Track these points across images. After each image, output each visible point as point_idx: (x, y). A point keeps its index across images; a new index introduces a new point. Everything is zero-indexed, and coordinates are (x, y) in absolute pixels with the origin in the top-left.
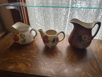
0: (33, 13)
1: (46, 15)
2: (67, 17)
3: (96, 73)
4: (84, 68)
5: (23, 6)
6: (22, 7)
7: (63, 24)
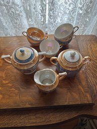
7: (41, 16)
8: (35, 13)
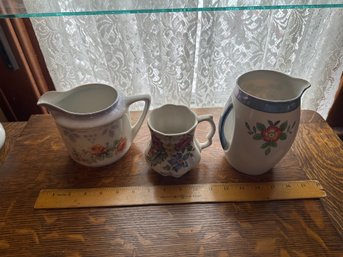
0: (57, 39)
1: (112, 40)
2: (192, 41)
3: (324, 245)
4: (282, 233)
5: (12, 18)
6: (8, 20)
7: (182, 69)
8: (169, 64)
